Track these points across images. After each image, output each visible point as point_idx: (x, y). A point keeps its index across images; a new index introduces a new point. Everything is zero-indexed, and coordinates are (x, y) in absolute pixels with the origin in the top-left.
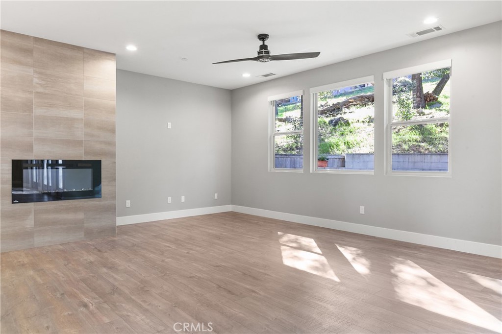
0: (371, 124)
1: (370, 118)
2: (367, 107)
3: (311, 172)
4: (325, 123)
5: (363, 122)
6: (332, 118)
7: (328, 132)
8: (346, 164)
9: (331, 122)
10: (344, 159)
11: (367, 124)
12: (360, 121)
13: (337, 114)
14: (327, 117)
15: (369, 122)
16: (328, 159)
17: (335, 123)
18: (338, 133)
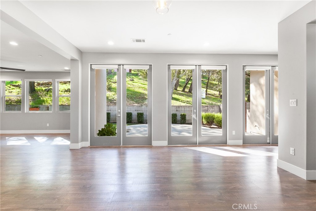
0: (65, 92)
1: (65, 90)
2: (66, 84)
3: (25, 112)
4: (42, 90)
5: (62, 91)
6: (47, 88)
7: (44, 94)
8: (49, 109)
9: (45, 90)
10: (48, 107)
11: (63, 92)
12: (61, 91)
13: (50, 86)
14: (44, 87)
15: (64, 92)
16: (40, 107)
17: (48, 91)
18: (49, 95)
